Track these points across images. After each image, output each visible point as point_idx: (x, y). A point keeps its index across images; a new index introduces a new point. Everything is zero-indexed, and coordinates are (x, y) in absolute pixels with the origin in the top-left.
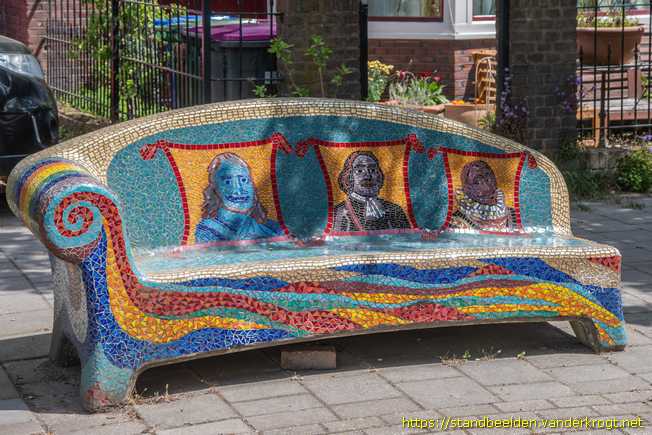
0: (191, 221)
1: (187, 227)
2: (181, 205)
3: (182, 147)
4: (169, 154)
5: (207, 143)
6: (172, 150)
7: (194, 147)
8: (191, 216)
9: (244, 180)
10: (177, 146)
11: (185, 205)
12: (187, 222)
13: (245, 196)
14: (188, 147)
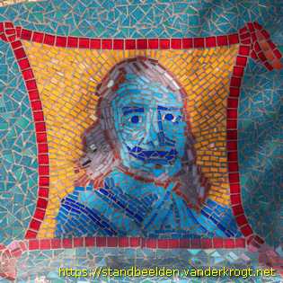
0: (52, 191)
1: (43, 204)
2: (35, 158)
3: (49, 40)
4: (20, 53)
5: (100, 35)
6: (28, 46)
7: (72, 43)
8: (53, 182)
9: (169, 117)
10: (38, 38)
11: (44, 159)
12: (44, 192)
13: (168, 149)
14: (62, 42)
